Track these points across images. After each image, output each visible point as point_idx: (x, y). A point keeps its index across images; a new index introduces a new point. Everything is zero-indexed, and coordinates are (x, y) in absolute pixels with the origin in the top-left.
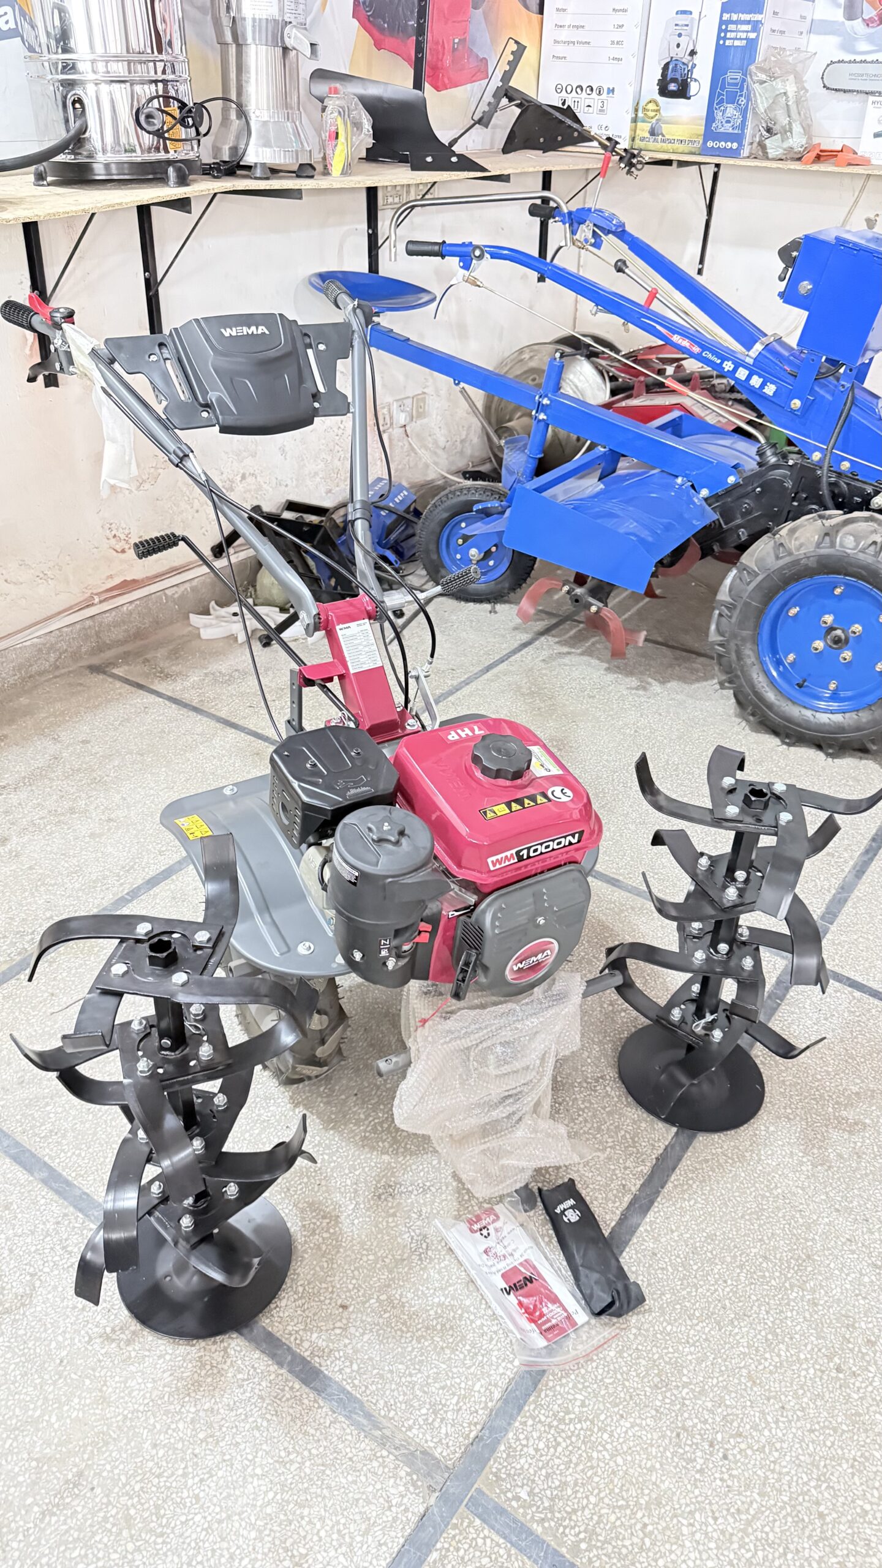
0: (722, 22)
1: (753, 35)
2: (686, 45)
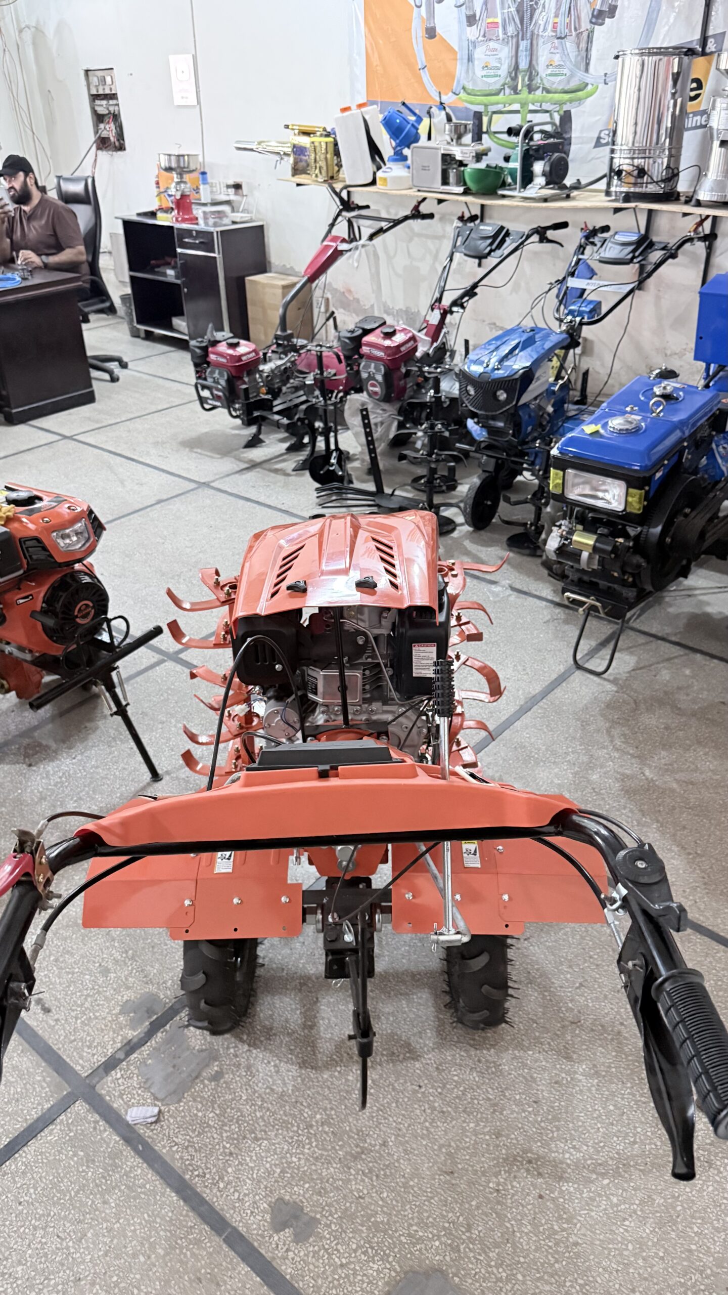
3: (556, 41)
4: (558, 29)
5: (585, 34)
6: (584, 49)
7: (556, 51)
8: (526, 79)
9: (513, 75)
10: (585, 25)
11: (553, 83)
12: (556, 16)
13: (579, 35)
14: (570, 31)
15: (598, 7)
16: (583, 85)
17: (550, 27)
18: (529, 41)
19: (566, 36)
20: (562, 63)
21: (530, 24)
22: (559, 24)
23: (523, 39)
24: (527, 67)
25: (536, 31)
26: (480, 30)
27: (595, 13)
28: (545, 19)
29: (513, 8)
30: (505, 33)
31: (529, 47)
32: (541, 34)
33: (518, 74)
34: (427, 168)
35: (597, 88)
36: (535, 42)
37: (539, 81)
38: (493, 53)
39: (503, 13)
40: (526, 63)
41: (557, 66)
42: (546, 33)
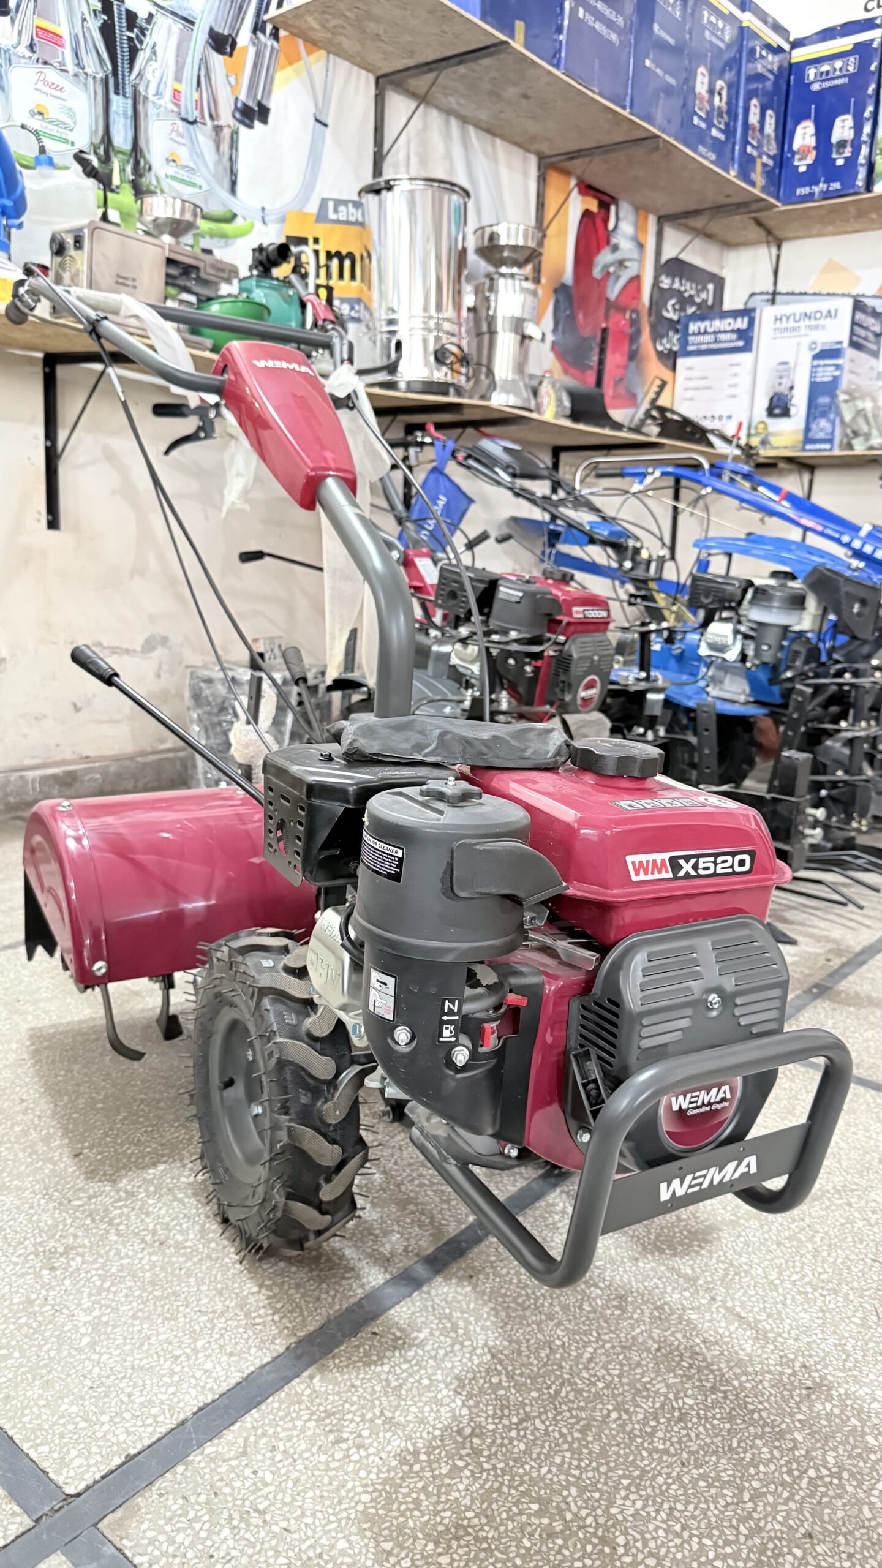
0: (813, 367)
1: (837, 373)
2: (786, 383)
3: (180, 123)
4: (182, 103)
5: (226, 132)
6: (227, 157)
7: (179, 139)
8: (129, 169)
9: (101, 151)
10: (226, 117)
12: (178, 78)
13: (218, 129)
14: (203, 117)
15: (243, 97)
16: (229, 215)
17: (168, 94)
18: (130, 102)
19: (194, 122)
20: (192, 165)
21: (130, 72)
22: (183, 95)
23: (117, 93)
24: (127, 147)
25: (141, 89)
26: (20, 33)
27: (239, 105)
28: (158, 74)
29: (94, 25)
30: (78, 65)
31: (130, 112)
32: (151, 98)
33: (112, 154)
34: (129, 282)
35: (252, 226)
36: (140, 107)
37: (154, 182)
38: (54, 92)
39: (72, 25)
40: (126, 139)
41: (184, 167)
42: (161, 102)
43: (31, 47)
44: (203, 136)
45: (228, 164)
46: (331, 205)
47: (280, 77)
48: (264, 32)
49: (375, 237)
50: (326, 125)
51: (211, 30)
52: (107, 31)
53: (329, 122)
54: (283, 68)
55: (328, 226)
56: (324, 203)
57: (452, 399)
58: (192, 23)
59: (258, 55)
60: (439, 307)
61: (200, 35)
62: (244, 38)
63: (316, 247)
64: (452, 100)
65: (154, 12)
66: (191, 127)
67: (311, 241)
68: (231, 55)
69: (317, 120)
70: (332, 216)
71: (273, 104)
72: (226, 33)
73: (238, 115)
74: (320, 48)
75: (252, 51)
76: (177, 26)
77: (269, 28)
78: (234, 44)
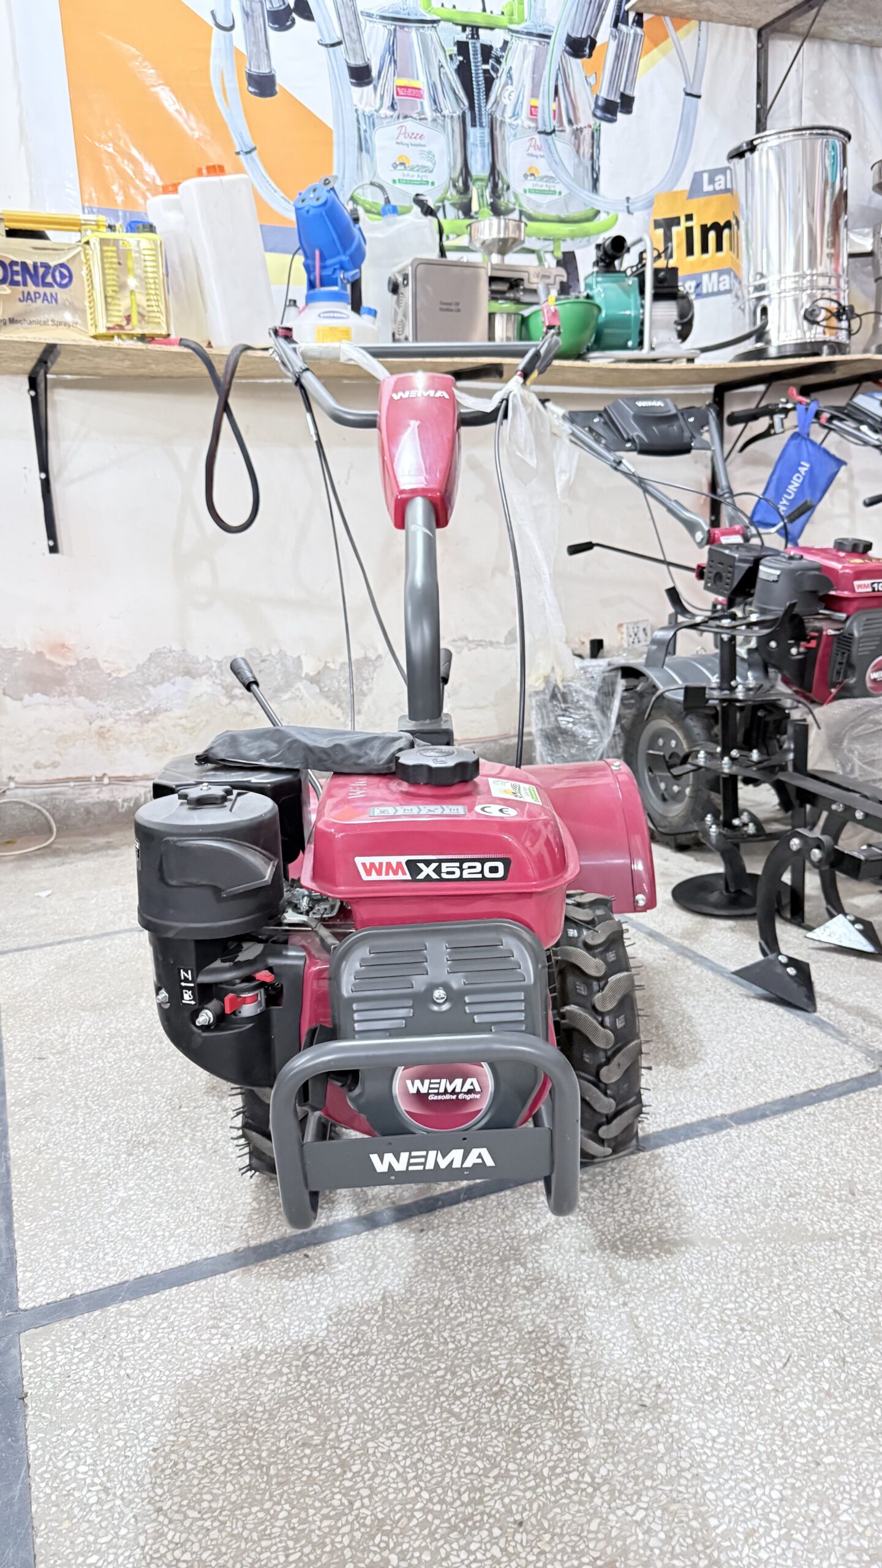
3: (537, 137)
4: (539, 117)
5: (587, 133)
6: (588, 156)
7: (538, 153)
8: (487, 192)
9: (460, 184)
10: (586, 117)
11: (539, 205)
12: (535, 94)
13: (577, 133)
14: (561, 125)
15: (603, 94)
16: (591, 213)
17: (525, 112)
18: (487, 130)
19: (554, 131)
20: (552, 174)
21: (487, 102)
22: (540, 110)
23: (474, 125)
24: (486, 173)
25: (498, 115)
26: (382, 97)
27: (600, 103)
28: (514, 97)
29: (450, 69)
30: (436, 110)
31: (487, 140)
32: (508, 121)
33: (470, 184)
34: (453, 307)
35: (617, 219)
36: (497, 133)
37: (513, 200)
38: (414, 141)
39: (429, 74)
40: (483, 166)
41: (542, 179)
42: (519, 122)
43: (393, 107)
44: (562, 144)
45: (589, 164)
46: (706, 176)
47: (643, 62)
48: (626, 23)
49: (743, 201)
50: (699, 97)
51: (569, 36)
52: (464, 71)
53: (703, 93)
54: (647, 52)
55: (702, 199)
56: (697, 178)
57: (824, 358)
58: (549, 37)
59: (620, 46)
60: (812, 263)
61: (558, 44)
62: (604, 34)
63: (689, 224)
64: (850, 29)
65: (508, 38)
66: (549, 138)
67: (683, 219)
68: (590, 55)
69: (688, 94)
70: (707, 188)
71: (636, 93)
72: (584, 36)
73: (599, 113)
74: (689, 19)
75: (613, 45)
76: (533, 44)
77: (632, 16)
78: (593, 43)
